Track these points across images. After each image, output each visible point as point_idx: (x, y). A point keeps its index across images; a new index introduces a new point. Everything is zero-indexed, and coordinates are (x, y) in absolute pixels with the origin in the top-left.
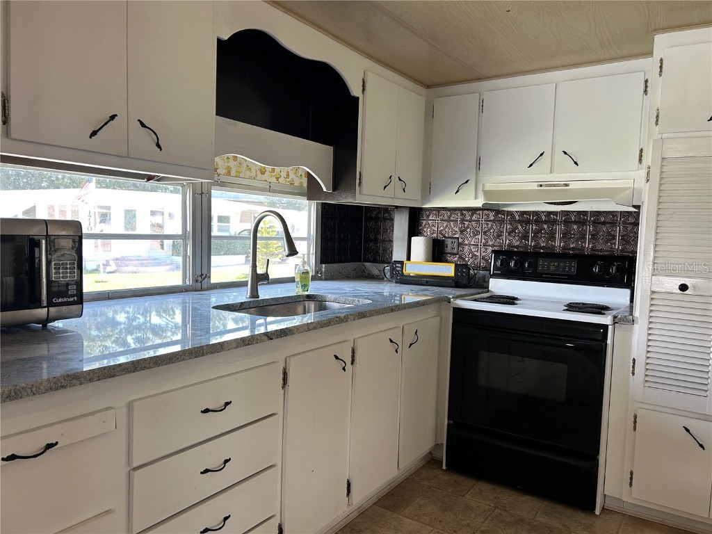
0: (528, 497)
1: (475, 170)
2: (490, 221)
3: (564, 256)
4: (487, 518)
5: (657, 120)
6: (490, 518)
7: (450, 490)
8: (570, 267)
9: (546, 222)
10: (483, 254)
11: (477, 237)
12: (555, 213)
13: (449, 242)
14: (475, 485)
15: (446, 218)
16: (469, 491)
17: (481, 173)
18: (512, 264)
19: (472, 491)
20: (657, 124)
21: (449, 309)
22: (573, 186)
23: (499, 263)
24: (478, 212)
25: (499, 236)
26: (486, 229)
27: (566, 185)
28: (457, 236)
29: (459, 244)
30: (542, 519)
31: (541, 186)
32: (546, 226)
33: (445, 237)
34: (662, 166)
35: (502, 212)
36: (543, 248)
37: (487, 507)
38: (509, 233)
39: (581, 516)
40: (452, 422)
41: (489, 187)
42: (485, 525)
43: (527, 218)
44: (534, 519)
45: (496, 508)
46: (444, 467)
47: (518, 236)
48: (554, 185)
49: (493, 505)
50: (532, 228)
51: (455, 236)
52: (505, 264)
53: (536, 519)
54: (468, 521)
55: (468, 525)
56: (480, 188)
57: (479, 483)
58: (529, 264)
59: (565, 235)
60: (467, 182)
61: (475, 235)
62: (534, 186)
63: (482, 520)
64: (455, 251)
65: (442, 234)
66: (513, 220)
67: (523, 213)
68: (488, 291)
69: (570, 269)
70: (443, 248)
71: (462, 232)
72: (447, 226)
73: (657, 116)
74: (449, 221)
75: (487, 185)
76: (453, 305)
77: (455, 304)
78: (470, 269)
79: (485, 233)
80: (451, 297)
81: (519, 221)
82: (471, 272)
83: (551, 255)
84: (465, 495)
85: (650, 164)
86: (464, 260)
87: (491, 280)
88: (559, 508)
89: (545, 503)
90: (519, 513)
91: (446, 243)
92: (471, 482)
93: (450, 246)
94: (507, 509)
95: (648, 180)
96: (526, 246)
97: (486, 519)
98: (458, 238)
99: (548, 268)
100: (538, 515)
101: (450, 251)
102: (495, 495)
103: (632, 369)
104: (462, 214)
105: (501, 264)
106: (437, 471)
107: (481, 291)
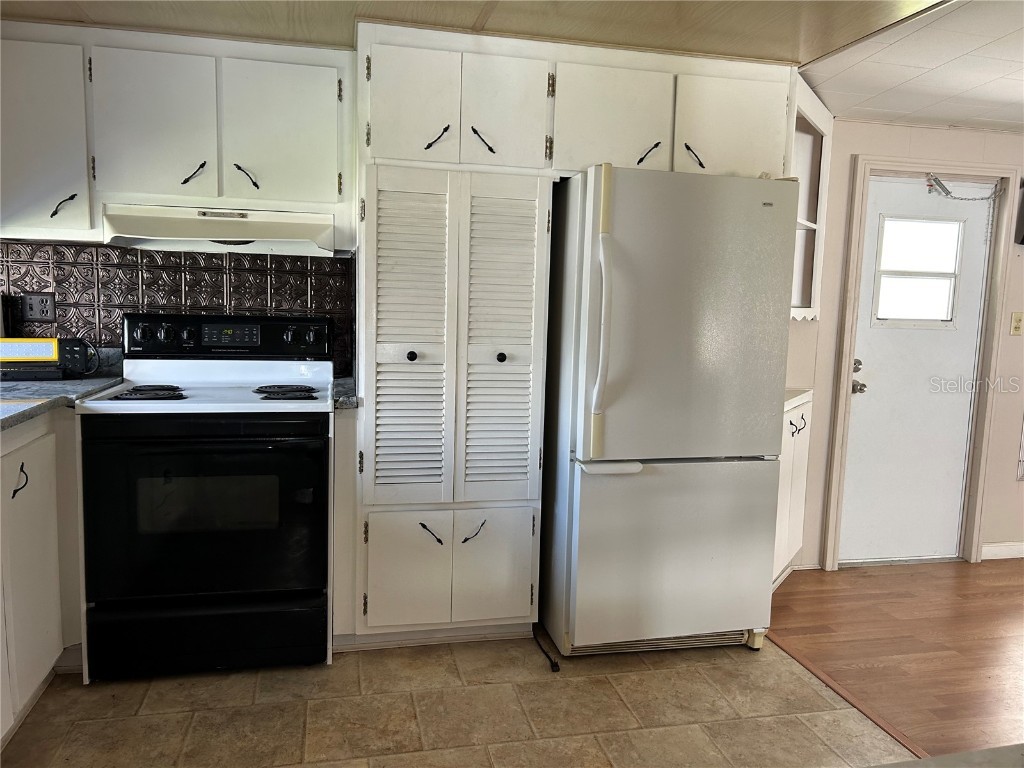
0: (233, 678)
1: (86, 179)
2: (113, 265)
3: (237, 320)
4: (187, 731)
5: (368, 139)
6: (191, 730)
7: (110, 714)
8: (251, 335)
9: (206, 269)
10: (105, 320)
11: (89, 292)
12: (219, 256)
13: (35, 300)
14: (147, 690)
15: (24, 257)
16: (141, 704)
17: (99, 184)
18: (161, 335)
19: (145, 701)
20: (368, 145)
21: (74, 419)
22: (253, 217)
23: (138, 335)
24: (88, 250)
25: (132, 288)
26: (106, 279)
27: (243, 216)
28: (50, 290)
29: (56, 305)
30: (264, 699)
31: (204, 214)
32: (207, 277)
33: (25, 292)
34: (379, 200)
35: (134, 252)
36: (205, 308)
37: (180, 716)
38: (149, 286)
39: (311, 675)
40: (93, 605)
41: (115, 209)
42: (186, 743)
43: (174, 262)
44: (253, 704)
45: (193, 711)
46: (86, 681)
47: (164, 290)
48: (224, 215)
49: (188, 709)
50: (186, 278)
51: (46, 290)
52: (150, 335)
53: (257, 702)
54: (160, 749)
55: (162, 755)
56: (99, 209)
57: (153, 684)
58: (188, 333)
59: (237, 289)
60: (72, 197)
61: (85, 289)
62: (193, 214)
63: (181, 737)
64: (50, 316)
65: (18, 286)
66: (152, 266)
67: (167, 255)
68: (123, 381)
69: (251, 338)
70: (22, 311)
71: (59, 282)
72: (27, 273)
73: (368, 134)
74: (29, 262)
75: (110, 205)
76: (79, 411)
77: (86, 408)
78: (87, 346)
79: (105, 285)
80: (74, 397)
81: (163, 268)
82: (91, 351)
83: (219, 319)
84: (137, 711)
85: (363, 196)
86: (69, 331)
87: (125, 361)
88: (280, 675)
89: (260, 675)
90: (231, 704)
91: (29, 301)
92: (137, 689)
93: (37, 308)
94: (210, 707)
95: (363, 219)
96: (178, 307)
97: (186, 734)
98: (53, 294)
99: (219, 340)
100: (257, 696)
101: (38, 316)
102: (186, 693)
103: (358, 466)
104: (56, 252)
105: (143, 337)
106: (74, 693)
107: (113, 381)
